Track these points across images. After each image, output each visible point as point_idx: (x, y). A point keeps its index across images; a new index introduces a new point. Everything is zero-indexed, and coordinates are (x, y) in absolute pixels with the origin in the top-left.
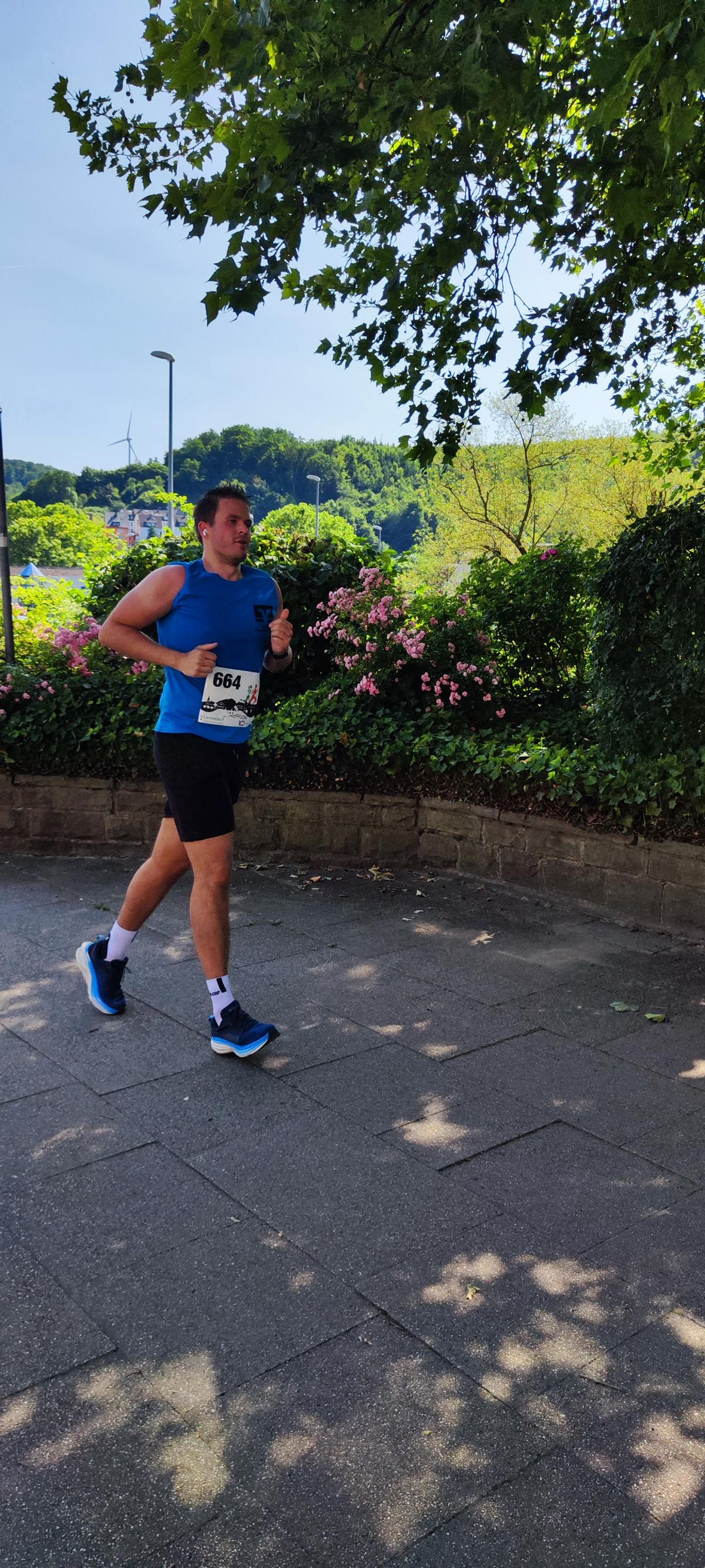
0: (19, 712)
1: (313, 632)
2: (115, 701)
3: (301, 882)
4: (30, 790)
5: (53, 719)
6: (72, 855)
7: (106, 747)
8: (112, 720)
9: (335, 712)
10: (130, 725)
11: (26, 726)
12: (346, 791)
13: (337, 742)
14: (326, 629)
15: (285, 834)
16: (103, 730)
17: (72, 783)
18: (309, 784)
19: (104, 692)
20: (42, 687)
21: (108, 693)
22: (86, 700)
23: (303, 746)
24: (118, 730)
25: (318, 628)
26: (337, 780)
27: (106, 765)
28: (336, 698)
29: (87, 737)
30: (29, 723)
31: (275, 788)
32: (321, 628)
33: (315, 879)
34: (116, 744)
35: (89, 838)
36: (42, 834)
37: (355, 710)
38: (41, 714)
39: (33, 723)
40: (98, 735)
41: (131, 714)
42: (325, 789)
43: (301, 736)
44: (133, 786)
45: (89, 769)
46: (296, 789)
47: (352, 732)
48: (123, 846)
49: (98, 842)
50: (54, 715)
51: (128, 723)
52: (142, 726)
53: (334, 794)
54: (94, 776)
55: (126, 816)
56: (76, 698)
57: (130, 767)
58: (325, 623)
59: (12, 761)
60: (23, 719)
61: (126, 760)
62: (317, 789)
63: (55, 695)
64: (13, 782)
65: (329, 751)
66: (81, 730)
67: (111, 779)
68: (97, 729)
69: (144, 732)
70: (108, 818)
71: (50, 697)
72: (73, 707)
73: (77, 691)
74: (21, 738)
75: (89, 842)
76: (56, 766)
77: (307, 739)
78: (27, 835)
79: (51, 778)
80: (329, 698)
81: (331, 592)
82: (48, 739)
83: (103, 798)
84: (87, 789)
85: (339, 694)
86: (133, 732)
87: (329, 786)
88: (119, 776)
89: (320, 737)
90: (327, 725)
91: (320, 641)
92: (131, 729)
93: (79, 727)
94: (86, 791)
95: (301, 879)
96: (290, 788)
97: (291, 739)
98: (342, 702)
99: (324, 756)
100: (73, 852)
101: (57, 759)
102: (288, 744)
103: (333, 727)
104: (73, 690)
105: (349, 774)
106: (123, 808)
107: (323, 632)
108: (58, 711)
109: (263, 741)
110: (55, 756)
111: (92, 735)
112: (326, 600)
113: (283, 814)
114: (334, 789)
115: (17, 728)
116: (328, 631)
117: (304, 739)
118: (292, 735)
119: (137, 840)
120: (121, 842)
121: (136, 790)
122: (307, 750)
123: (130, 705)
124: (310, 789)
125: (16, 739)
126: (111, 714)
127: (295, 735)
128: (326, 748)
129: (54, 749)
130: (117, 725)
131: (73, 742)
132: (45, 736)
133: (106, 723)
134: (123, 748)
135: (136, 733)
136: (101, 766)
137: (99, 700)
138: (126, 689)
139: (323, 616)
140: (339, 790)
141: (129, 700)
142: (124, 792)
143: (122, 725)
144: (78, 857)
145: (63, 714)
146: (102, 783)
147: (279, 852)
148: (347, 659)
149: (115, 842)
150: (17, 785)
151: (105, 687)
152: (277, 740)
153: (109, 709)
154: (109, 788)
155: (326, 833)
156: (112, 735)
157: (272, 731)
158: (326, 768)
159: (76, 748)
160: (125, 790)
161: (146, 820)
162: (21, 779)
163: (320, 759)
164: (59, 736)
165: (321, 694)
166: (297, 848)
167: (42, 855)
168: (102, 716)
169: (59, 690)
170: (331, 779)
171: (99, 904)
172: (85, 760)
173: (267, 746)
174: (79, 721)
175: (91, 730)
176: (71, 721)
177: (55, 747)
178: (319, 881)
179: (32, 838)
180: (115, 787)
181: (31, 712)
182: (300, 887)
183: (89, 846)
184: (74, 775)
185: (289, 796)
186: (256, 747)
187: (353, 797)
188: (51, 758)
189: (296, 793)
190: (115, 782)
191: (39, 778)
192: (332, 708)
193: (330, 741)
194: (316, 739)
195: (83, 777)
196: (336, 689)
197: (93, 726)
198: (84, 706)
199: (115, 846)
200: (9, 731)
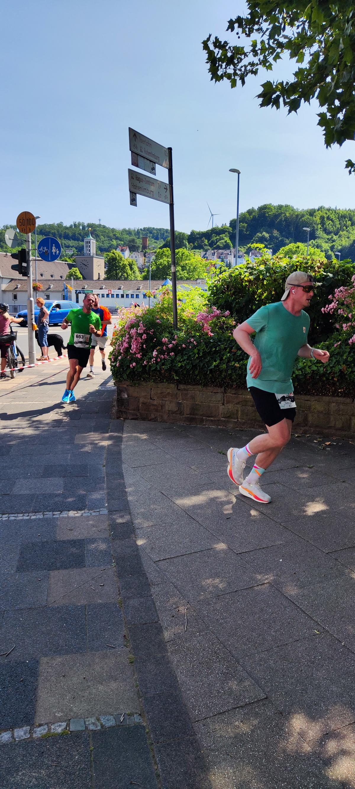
0: (180, 354)
1: (324, 311)
2: (225, 349)
3: (320, 445)
4: (184, 392)
5: (196, 357)
6: (204, 425)
7: (221, 372)
8: (224, 358)
9: (338, 353)
10: (233, 361)
11: (184, 361)
12: (344, 397)
13: (340, 370)
14: (331, 309)
15: (310, 418)
16: (220, 363)
17: (204, 388)
18: (324, 392)
19: (220, 344)
20: (190, 341)
21: (222, 344)
22: (211, 348)
23: (322, 372)
24: (227, 363)
25: (327, 308)
26: (340, 391)
27: (221, 381)
28: (338, 347)
29: (212, 367)
30: (185, 359)
31: (305, 394)
32: (329, 308)
33: (328, 443)
34: (226, 370)
35: (212, 417)
36: (191, 414)
37: (350, 353)
38: (190, 355)
39: (187, 359)
40: (217, 366)
41: (233, 355)
42: (333, 395)
43: (321, 367)
44: (233, 392)
45: (213, 382)
46: (317, 395)
47: (348, 365)
48: (228, 422)
49: (216, 419)
50: (197, 355)
51: (232, 360)
52: (239, 361)
53: (337, 398)
54: (215, 386)
55: (230, 406)
56: (207, 347)
57: (233, 382)
58: (331, 306)
59: (178, 378)
60: (182, 357)
61: (231, 378)
62: (328, 396)
63: (197, 346)
64: (177, 388)
65: (336, 375)
66: (209, 363)
67: (223, 388)
68: (217, 362)
69: (240, 365)
70: (221, 407)
71: (195, 347)
72: (205, 351)
73: (207, 344)
74: (181, 366)
75: (212, 419)
76: (197, 381)
77: (324, 368)
78: (183, 414)
79: (195, 387)
80: (335, 346)
81: (336, 289)
82: (194, 367)
83: (219, 396)
84: (212, 392)
85: (340, 344)
86: (234, 364)
87: (335, 394)
88: (227, 386)
89: (331, 367)
90: (334, 361)
91: (328, 315)
92: (233, 363)
93: (209, 361)
94: (211, 393)
95: (320, 443)
96: (314, 394)
97: (315, 368)
98: (342, 349)
99: (333, 378)
100: (204, 423)
101: (198, 377)
102: (313, 371)
103: (338, 362)
104: (205, 343)
105: (346, 388)
106: (228, 402)
107: (330, 311)
108: (198, 354)
109: (300, 370)
110: (197, 376)
111: (215, 366)
112: (333, 294)
113: (310, 407)
114: (338, 396)
115: (180, 362)
116: (332, 310)
117: (322, 369)
118: (316, 366)
119: (234, 419)
120: (227, 419)
121: (235, 394)
122: (324, 375)
123: (232, 351)
124: (324, 395)
125: (179, 367)
126: (223, 355)
127: (317, 366)
128: (334, 373)
129: (196, 372)
130: (226, 360)
131: (206, 369)
132: (193, 366)
133: (221, 359)
134: (229, 372)
135: (236, 365)
136: (219, 381)
137: (218, 348)
138: (230, 342)
139: (330, 302)
140: (341, 396)
141: (232, 348)
142: (229, 394)
143: (229, 361)
144: (207, 426)
145: (201, 354)
146: (219, 390)
147: (307, 428)
148: (344, 325)
149: (224, 419)
150: (179, 389)
151: (220, 341)
152: (307, 368)
153: (222, 353)
154: (222, 392)
155: (332, 419)
156: (224, 366)
157: (305, 364)
158: (334, 384)
159: (207, 372)
160: (230, 394)
161: (240, 409)
162: (182, 387)
163: (331, 379)
164: (199, 366)
165: (330, 344)
166: (317, 426)
167: (190, 424)
168: (219, 356)
169: (199, 343)
170: (336, 390)
171: (220, 451)
172: (211, 378)
173: (302, 372)
174: (209, 358)
175: (214, 363)
176: (204, 359)
177: (197, 371)
178: (329, 445)
179: (185, 416)
180: (225, 392)
181: (186, 354)
182: (320, 447)
183: (212, 421)
184: (205, 385)
185: (313, 398)
186: (297, 372)
187: (348, 400)
188: (195, 377)
189: (317, 398)
190: (225, 389)
191: (189, 386)
192: (337, 351)
193: (337, 369)
194: (329, 368)
195: (211, 386)
196: (338, 341)
197: (215, 361)
198: (211, 351)
199: (225, 421)
200: (176, 363)
